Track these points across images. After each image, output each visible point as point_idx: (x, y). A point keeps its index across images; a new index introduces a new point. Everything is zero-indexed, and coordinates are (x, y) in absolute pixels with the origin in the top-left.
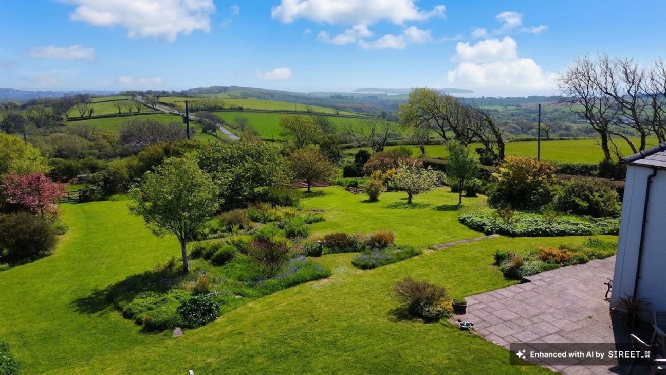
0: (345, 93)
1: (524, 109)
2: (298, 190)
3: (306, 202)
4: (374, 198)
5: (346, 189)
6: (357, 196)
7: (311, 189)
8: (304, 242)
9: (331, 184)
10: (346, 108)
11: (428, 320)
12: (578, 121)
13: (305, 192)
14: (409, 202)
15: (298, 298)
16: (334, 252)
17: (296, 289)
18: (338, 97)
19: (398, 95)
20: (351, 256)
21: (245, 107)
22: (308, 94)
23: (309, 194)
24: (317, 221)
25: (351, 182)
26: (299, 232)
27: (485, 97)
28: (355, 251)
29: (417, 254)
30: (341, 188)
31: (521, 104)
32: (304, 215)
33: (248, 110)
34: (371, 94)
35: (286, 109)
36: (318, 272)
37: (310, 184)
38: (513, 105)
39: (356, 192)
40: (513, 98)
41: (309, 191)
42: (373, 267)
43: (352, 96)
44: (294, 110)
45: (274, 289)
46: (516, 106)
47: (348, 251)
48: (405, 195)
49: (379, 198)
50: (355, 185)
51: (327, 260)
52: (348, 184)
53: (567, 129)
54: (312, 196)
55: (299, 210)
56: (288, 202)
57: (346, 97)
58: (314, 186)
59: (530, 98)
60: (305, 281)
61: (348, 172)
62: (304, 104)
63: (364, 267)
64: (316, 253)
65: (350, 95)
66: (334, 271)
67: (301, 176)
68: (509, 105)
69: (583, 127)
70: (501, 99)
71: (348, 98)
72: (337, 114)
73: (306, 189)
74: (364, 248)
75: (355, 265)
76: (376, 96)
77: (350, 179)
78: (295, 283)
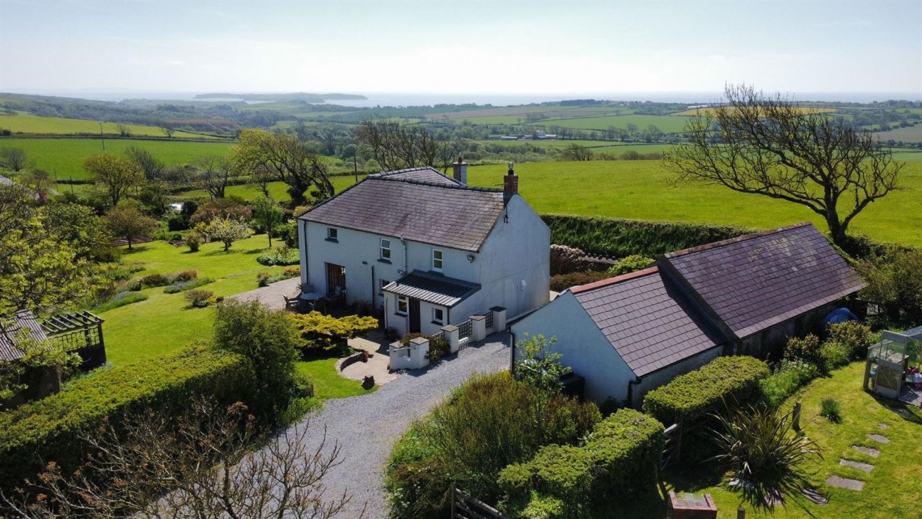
0: (182, 102)
1: (429, 123)
2: (120, 248)
3: (129, 258)
4: (194, 249)
5: (170, 243)
6: (179, 248)
7: (132, 246)
8: (126, 283)
9: (154, 239)
10: (184, 125)
11: (201, 307)
12: (491, 136)
13: (128, 249)
14: (226, 250)
15: (125, 311)
16: (151, 287)
17: (124, 307)
18: (171, 108)
19: (264, 104)
20: (163, 288)
21: (14, 130)
22: (120, 104)
23: (131, 251)
24: (138, 271)
25: (174, 236)
26: (123, 277)
27: (381, 107)
28: (166, 285)
29: (211, 282)
30: (164, 242)
31: (426, 116)
32: (126, 268)
33: (21, 135)
34: (222, 102)
35: (86, 131)
36: (138, 298)
37: (130, 240)
38: (415, 117)
39: (179, 245)
40: (417, 107)
41: (130, 248)
42: (178, 291)
43: (193, 107)
44: (99, 133)
45: (108, 309)
46: (419, 118)
47: (161, 286)
48: (222, 244)
49: (199, 249)
50: (178, 239)
51: (144, 292)
52: (171, 238)
53: (474, 148)
54: (134, 252)
55: (121, 265)
56: (109, 259)
57: (183, 108)
58: (135, 242)
59: (437, 107)
60: (130, 303)
61: (174, 225)
62: (114, 121)
63: (172, 292)
64: (138, 289)
65: (190, 105)
66: (149, 296)
67: (121, 234)
68: (412, 117)
69: (492, 145)
70: (402, 109)
71: (187, 110)
72: (170, 137)
73: (127, 247)
74: (173, 282)
75: (165, 292)
76: (228, 104)
77: (173, 233)
78: (123, 304)
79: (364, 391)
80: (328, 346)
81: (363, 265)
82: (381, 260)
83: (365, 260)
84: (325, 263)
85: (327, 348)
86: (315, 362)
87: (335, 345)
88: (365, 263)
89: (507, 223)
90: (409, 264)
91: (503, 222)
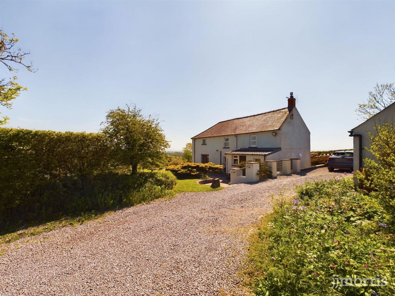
79: (211, 189)
80: (194, 172)
81: (217, 152)
82: (224, 148)
83: (217, 150)
84: (201, 154)
85: (193, 174)
86: (186, 180)
87: (198, 173)
88: (217, 151)
89: (293, 119)
90: (238, 146)
91: (290, 119)
